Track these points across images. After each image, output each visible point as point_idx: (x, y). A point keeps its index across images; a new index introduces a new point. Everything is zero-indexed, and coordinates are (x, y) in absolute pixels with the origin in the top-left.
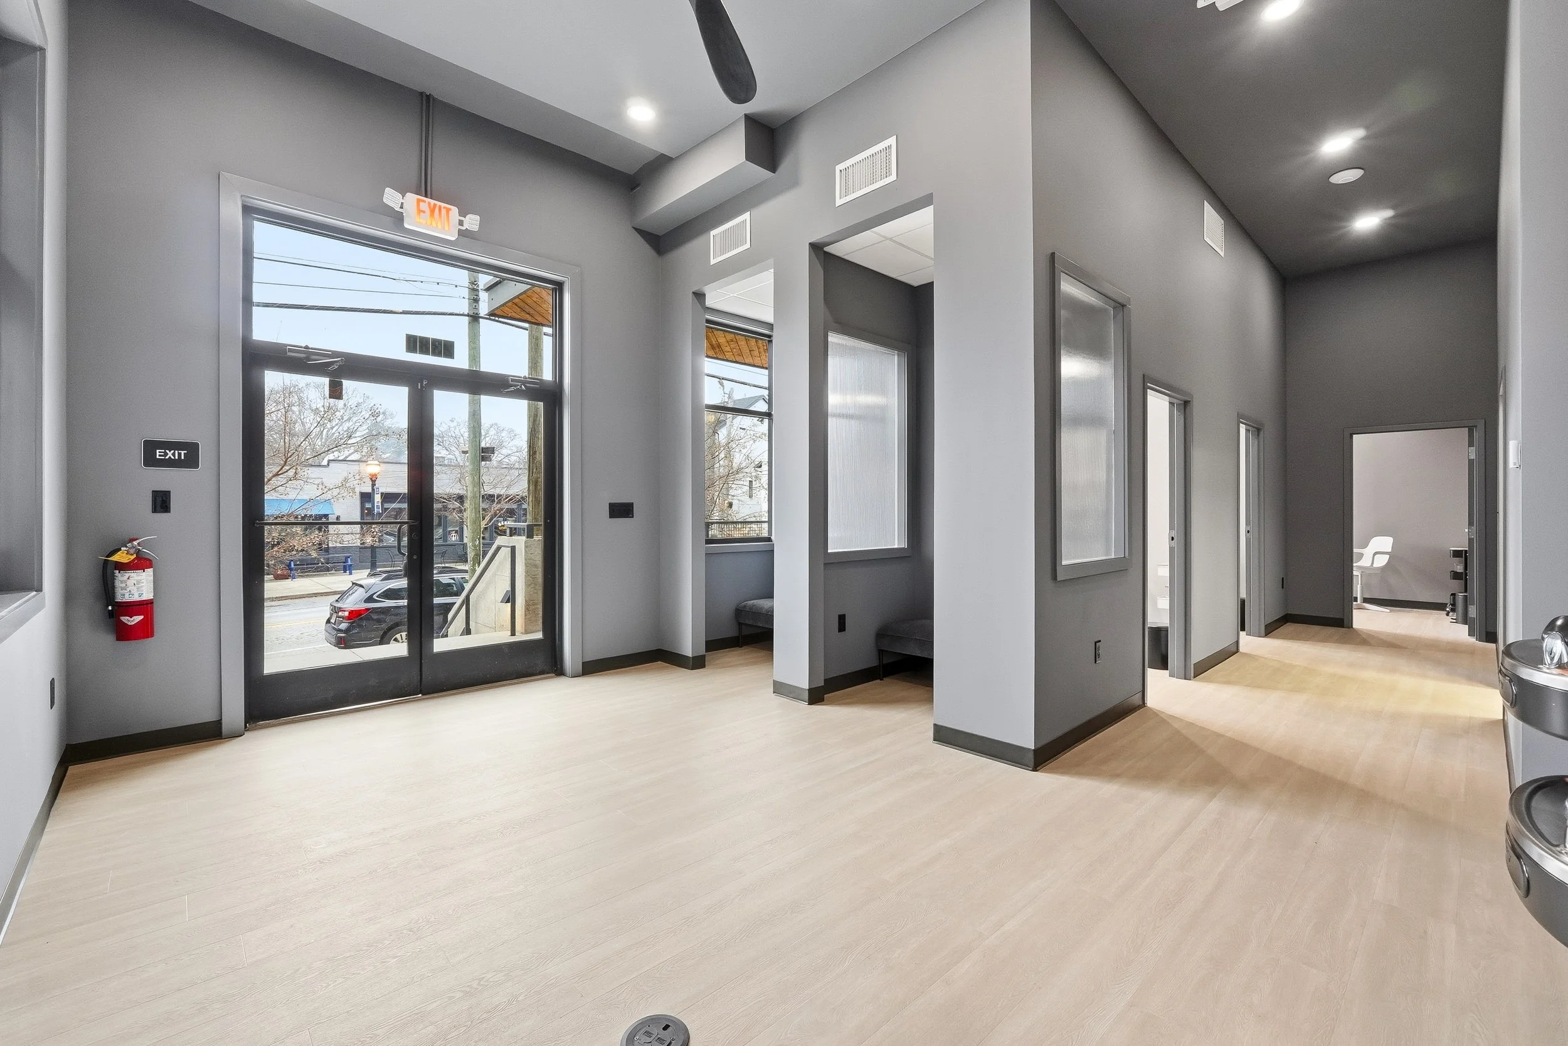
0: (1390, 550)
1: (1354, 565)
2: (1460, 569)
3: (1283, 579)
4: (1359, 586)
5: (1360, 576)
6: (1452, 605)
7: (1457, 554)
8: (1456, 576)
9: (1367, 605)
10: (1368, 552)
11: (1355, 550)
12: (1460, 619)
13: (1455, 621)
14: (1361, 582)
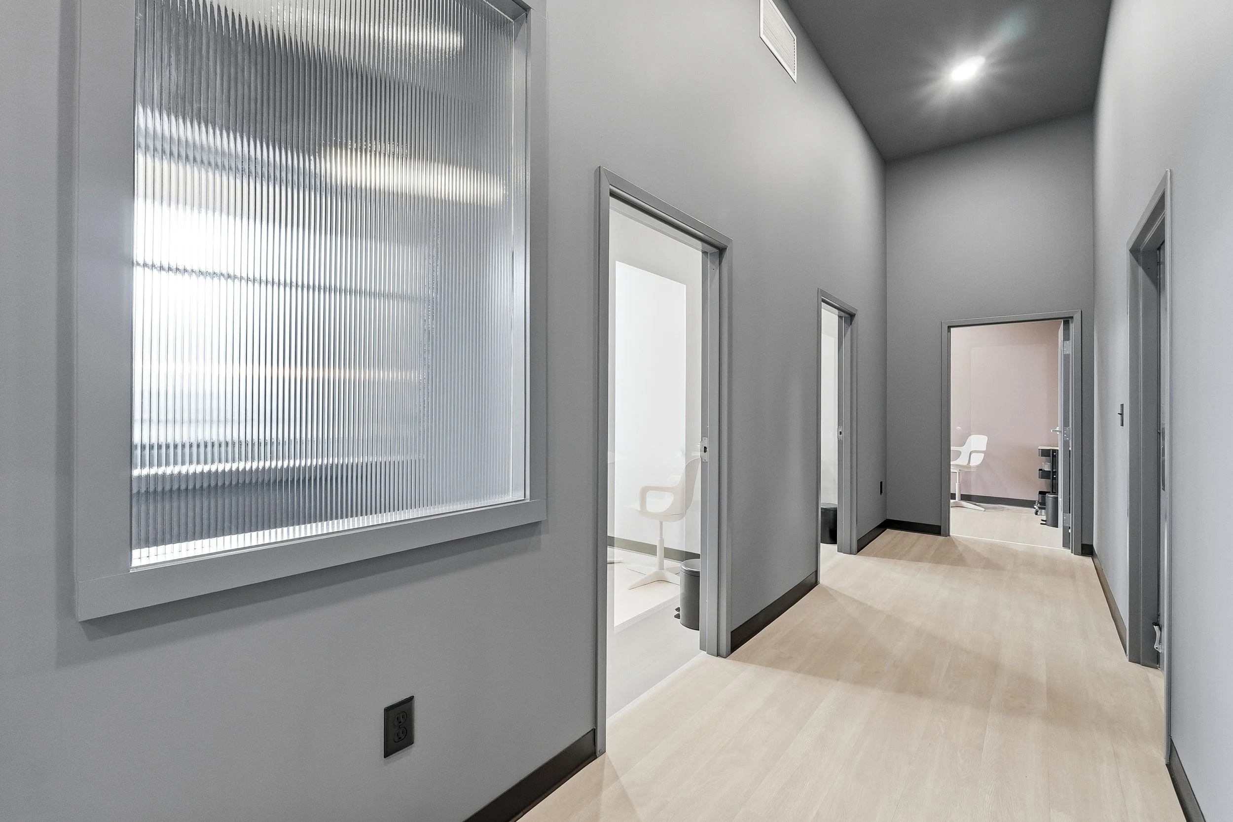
0: (985, 449)
1: (952, 463)
2: (1047, 468)
3: (881, 483)
4: (957, 484)
5: (958, 473)
6: (1041, 504)
7: (1045, 453)
8: (1044, 474)
9: (964, 503)
10: (965, 450)
11: (952, 448)
12: (1050, 522)
13: (1045, 523)
14: (959, 480)
